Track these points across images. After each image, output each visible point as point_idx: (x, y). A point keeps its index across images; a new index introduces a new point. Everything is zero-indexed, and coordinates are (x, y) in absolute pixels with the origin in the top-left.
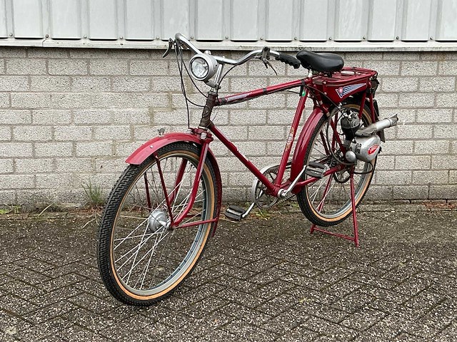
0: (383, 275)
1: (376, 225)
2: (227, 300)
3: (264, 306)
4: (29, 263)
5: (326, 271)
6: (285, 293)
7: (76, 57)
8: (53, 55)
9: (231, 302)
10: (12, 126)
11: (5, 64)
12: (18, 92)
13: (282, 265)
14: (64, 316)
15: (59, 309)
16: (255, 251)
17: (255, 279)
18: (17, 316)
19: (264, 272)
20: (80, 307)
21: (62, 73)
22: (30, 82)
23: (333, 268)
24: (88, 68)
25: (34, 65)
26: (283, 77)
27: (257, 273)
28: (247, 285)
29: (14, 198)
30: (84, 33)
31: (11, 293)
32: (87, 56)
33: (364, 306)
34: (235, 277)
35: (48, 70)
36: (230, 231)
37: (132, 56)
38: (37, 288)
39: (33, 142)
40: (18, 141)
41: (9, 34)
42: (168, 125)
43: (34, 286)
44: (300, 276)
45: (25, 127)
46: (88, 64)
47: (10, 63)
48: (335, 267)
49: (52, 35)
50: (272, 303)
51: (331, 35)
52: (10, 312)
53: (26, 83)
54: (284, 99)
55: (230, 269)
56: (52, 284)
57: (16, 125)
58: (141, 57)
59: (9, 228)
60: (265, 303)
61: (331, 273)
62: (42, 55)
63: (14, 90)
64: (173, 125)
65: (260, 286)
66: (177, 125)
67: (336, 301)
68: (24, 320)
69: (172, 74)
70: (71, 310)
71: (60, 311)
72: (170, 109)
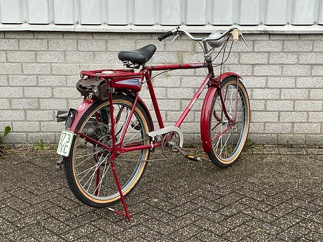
0: (319, 210)
1: (319, 167)
2: (202, 228)
3: (228, 234)
4: (64, 191)
5: (276, 206)
6: (244, 223)
7: (98, 38)
8: (82, 37)
9: (205, 230)
10: (52, 88)
11: (48, 43)
12: (56, 63)
13: (244, 200)
14: (88, 236)
15: (85, 230)
16: (225, 188)
17: (223, 212)
18: (57, 235)
19: (230, 205)
20: (99, 229)
21: (88, 49)
22: (65, 56)
23: (282, 204)
24: (106, 46)
25: (68, 43)
26: (251, 52)
27: (225, 206)
28: (218, 215)
29: (54, 138)
30: (104, 20)
31: (52, 216)
32: (106, 37)
33: (302, 237)
34: (209, 209)
35: (78, 47)
36: (207, 169)
37: (139, 37)
38: (70, 212)
39: (67, 99)
40: (56, 98)
41: (51, 21)
42: (164, 87)
43: (68, 211)
44: (257, 210)
45: (62, 88)
46: (107, 43)
47: (51, 42)
48: (283, 203)
49: (81, 21)
50: (234, 232)
51: (289, 20)
52: (52, 232)
53: (62, 56)
54: (251, 69)
55: (206, 202)
56: (80, 210)
57: (55, 87)
58: (145, 38)
59: (50, 161)
60: (229, 231)
61: (280, 208)
62: (74, 36)
63: (54, 62)
64: (167, 87)
65: (227, 217)
66: (170, 87)
67: (282, 232)
68: (62, 238)
69: (167, 50)
70: (93, 232)
71: (86, 232)
72: (165, 76)
